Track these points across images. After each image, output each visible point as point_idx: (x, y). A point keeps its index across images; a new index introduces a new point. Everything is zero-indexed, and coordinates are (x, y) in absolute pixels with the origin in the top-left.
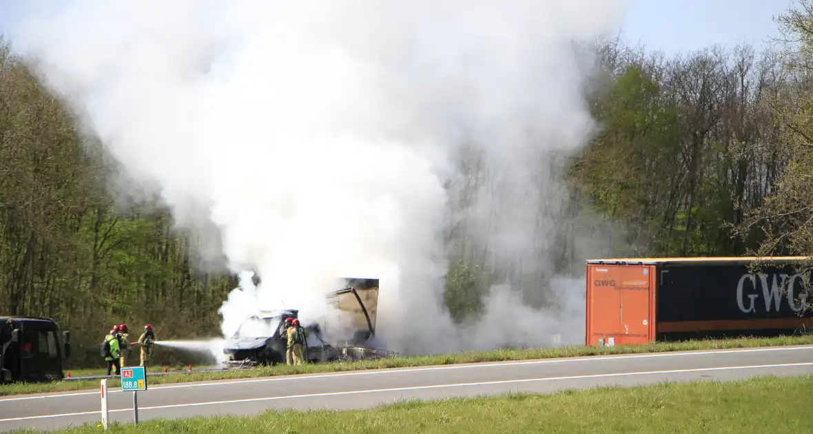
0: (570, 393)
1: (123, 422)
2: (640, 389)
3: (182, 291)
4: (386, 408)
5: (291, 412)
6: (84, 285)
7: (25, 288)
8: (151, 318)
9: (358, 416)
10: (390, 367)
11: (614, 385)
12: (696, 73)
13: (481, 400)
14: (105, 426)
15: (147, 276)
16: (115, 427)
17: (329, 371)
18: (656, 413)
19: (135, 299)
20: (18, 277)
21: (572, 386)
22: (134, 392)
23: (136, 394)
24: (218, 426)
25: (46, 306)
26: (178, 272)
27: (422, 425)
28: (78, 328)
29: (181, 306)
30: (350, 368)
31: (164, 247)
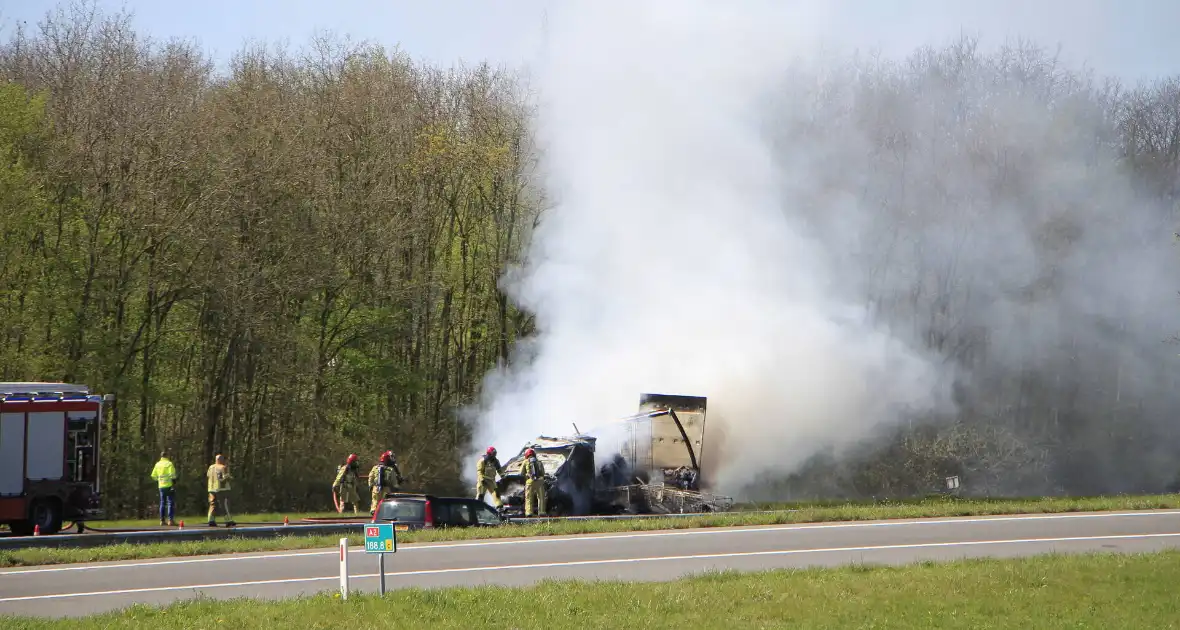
0: (929, 565)
1: (366, 592)
2: (1018, 561)
3: (437, 407)
4: (692, 580)
5: (574, 584)
6: (307, 395)
7: (226, 400)
8: (396, 443)
9: (658, 590)
10: (703, 526)
11: (986, 556)
12: (1166, 109)
13: (816, 573)
14: (345, 598)
15: (391, 385)
16: (356, 598)
17: (625, 530)
18: (1036, 593)
19: (374, 416)
20: (218, 384)
21: (932, 557)
22: (380, 555)
23: (382, 557)
24: (483, 599)
25: (256, 424)
26: (433, 380)
27: (736, 604)
28: (299, 456)
29: (436, 428)
30: (653, 526)
31: (414, 346)
